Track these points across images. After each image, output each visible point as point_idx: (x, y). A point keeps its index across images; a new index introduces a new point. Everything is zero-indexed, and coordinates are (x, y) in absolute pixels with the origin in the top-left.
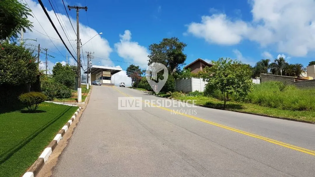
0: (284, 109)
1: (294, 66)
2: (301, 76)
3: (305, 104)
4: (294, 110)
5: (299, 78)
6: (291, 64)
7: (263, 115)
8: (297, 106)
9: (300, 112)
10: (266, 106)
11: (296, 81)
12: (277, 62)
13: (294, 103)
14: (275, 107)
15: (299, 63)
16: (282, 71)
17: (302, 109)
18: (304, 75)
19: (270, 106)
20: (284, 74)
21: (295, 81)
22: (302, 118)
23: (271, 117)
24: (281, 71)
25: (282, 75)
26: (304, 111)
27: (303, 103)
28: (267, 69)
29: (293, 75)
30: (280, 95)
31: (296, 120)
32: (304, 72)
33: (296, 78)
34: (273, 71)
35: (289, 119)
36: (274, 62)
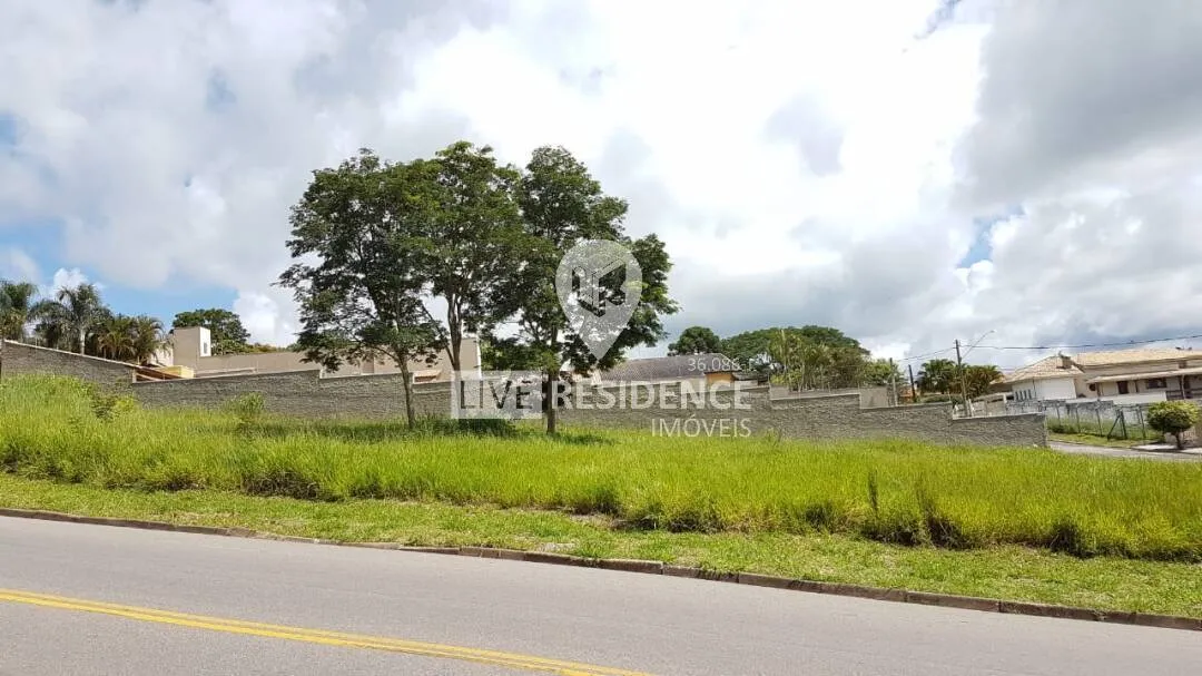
0: (111, 486)
1: (132, 324)
2: (154, 363)
3: (190, 468)
4: (151, 491)
5: (148, 370)
6: (120, 316)
7: (37, 514)
8: (161, 473)
9: (175, 497)
10: (38, 478)
11: (139, 379)
12: (66, 302)
13: (150, 462)
14: (76, 480)
15: (150, 316)
16: (86, 336)
17: (177, 484)
18: (162, 359)
19: (54, 473)
20: (91, 348)
21: (134, 381)
22: (186, 518)
23: (75, 520)
24: (82, 337)
25: (86, 353)
26: (184, 493)
27: (182, 463)
28: (21, 323)
29: (126, 356)
30: (97, 430)
31: (170, 528)
32: (164, 347)
33: (138, 370)
34: (52, 335)
35: (143, 525)
36: (54, 298)
